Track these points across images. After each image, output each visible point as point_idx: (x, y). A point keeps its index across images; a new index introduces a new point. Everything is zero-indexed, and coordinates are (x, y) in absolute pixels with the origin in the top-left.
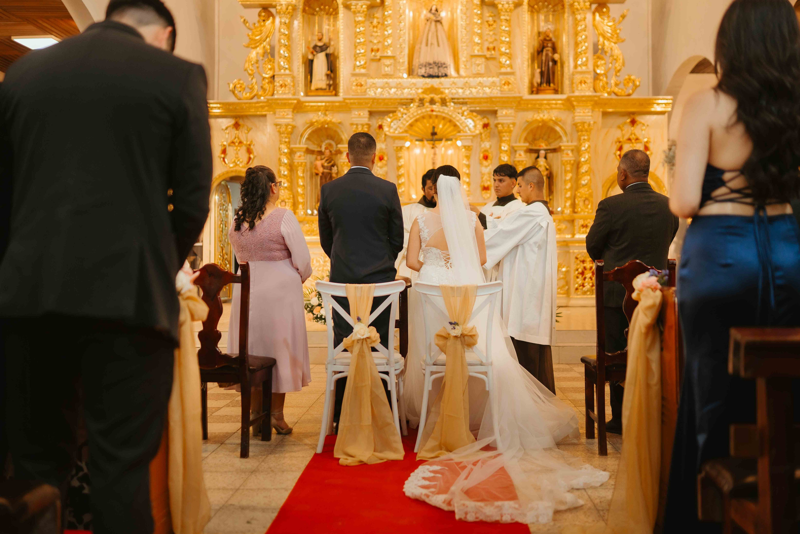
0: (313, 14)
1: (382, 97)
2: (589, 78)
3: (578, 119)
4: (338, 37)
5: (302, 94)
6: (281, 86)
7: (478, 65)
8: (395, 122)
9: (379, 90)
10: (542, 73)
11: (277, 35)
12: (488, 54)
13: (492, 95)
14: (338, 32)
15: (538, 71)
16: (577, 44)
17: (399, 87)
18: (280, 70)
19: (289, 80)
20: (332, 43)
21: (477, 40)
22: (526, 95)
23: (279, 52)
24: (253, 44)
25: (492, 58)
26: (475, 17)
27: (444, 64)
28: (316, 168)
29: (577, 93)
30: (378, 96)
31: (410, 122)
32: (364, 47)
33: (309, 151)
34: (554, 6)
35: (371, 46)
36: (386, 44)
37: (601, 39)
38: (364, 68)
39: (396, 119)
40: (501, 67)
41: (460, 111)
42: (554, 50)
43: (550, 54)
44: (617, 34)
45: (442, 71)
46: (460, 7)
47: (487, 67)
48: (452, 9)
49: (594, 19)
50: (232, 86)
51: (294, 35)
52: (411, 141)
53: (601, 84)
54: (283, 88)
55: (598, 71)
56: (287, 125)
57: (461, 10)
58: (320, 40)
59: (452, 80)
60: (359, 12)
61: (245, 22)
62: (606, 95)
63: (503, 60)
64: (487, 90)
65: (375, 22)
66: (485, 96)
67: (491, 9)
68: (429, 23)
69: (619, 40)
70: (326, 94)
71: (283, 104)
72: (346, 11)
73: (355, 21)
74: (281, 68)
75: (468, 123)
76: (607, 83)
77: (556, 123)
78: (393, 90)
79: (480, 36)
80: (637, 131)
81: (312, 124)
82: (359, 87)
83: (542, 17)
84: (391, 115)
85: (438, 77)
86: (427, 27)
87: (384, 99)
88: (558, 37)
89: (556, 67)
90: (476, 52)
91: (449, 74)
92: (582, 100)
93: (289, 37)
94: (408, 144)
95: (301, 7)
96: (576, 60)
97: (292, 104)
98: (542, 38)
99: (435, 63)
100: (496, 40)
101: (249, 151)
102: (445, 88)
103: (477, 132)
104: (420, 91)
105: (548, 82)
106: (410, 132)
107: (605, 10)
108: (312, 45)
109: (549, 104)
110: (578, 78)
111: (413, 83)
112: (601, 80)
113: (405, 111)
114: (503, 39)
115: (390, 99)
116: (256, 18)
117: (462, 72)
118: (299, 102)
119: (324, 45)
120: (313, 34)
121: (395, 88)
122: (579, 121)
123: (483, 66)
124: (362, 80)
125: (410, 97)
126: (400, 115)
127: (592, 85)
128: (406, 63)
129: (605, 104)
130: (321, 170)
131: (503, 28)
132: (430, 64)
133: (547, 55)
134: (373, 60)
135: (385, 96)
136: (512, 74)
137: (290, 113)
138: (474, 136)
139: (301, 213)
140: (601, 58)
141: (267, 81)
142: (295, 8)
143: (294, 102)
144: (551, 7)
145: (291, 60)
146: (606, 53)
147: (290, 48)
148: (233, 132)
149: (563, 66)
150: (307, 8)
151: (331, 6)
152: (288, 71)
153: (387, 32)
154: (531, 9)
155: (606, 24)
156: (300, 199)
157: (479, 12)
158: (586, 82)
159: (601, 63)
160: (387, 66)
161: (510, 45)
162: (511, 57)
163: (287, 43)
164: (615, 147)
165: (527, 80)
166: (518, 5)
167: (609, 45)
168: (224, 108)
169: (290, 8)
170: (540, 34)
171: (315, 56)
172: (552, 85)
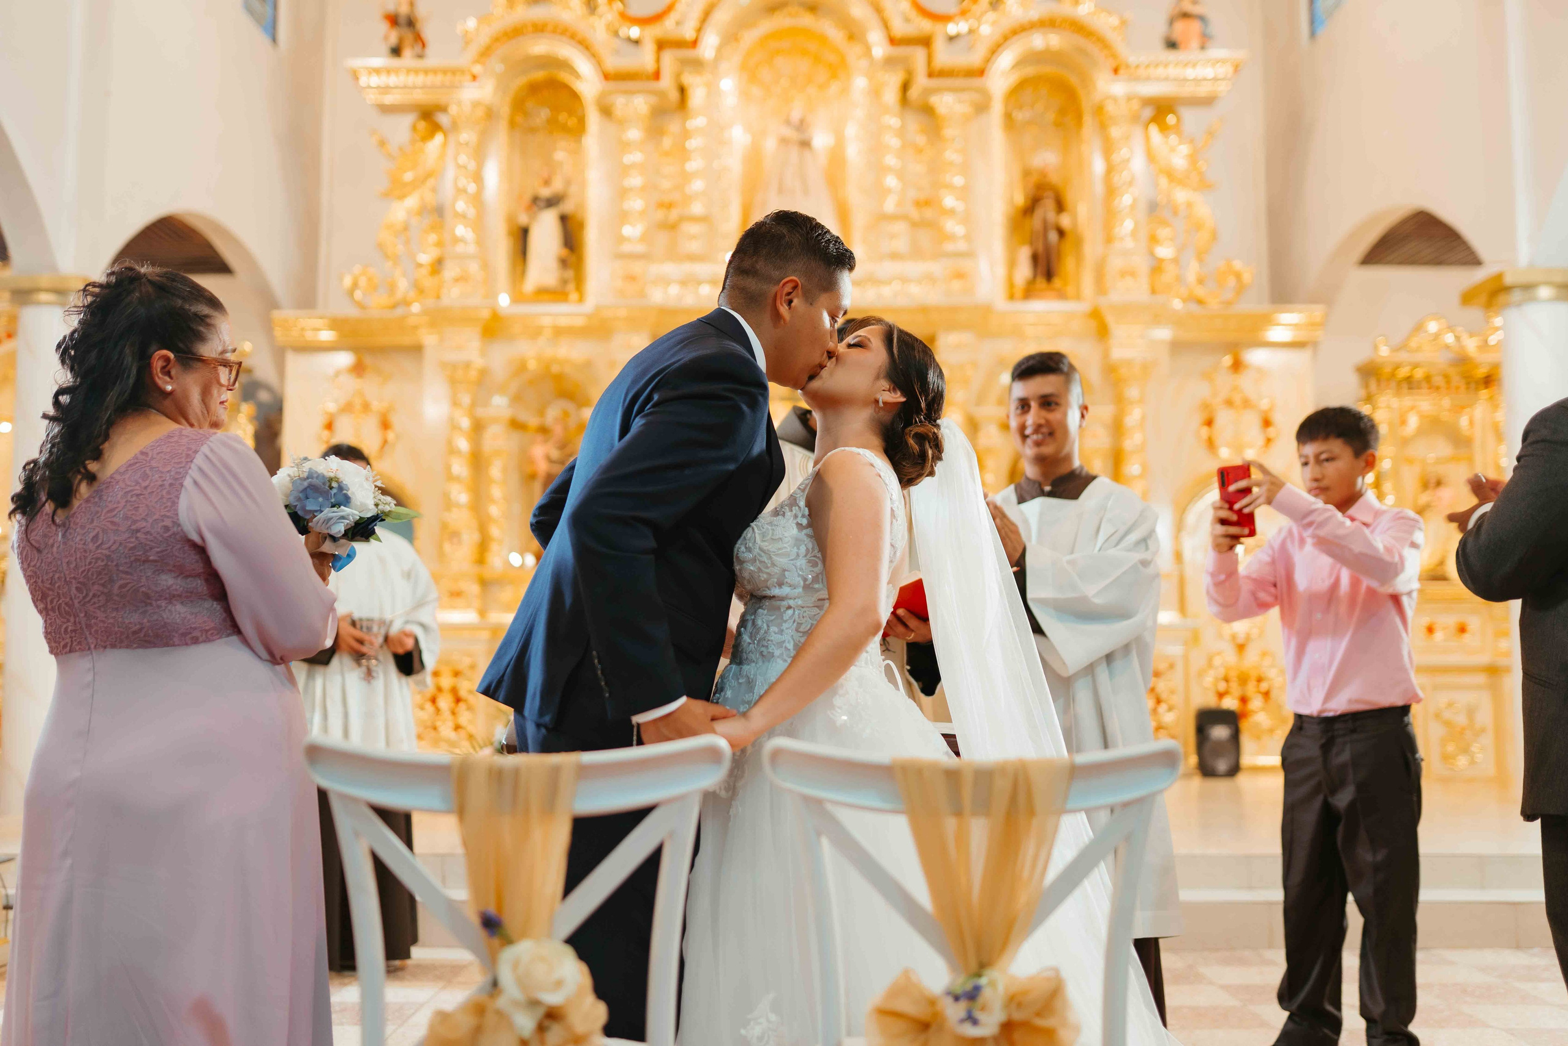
0: (532, 131)
1: (682, 305)
2: (1141, 267)
3: (1118, 353)
4: (585, 178)
5: (504, 298)
6: (457, 280)
7: (894, 237)
9: (674, 289)
10: (1035, 258)
11: (449, 170)
12: (914, 214)
13: (927, 303)
14: (584, 168)
15: (1026, 250)
16: (1111, 191)
18: (455, 245)
19: (474, 267)
21: (891, 181)
22: (1001, 303)
23: (455, 209)
24: (397, 190)
25: (926, 223)
26: (889, 134)
28: (531, 461)
29: (1112, 298)
30: (671, 301)
32: (640, 198)
33: (516, 425)
34: (1059, 113)
35: (657, 195)
36: (689, 190)
37: (1165, 187)
38: (643, 242)
40: (945, 241)
42: (1060, 207)
43: (1051, 215)
44: (1200, 173)
47: (913, 242)
48: (837, 117)
49: (1147, 139)
50: (348, 281)
53: (1167, 279)
54: (461, 284)
55: (1160, 254)
56: (467, 365)
57: (857, 121)
58: (547, 182)
60: (631, 121)
61: (382, 143)
62: (1177, 304)
63: (951, 225)
64: (915, 290)
65: (667, 142)
66: (911, 304)
67: (922, 116)
68: (785, 147)
69: (1204, 185)
71: (461, 318)
72: (603, 121)
73: (623, 140)
74: (457, 240)
76: (1179, 279)
78: (705, 290)
79: (900, 175)
80: (1246, 382)
81: (524, 366)
82: (630, 284)
83: (1034, 137)
86: (781, 156)
87: (684, 309)
88: (1068, 181)
89: (1065, 244)
90: (889, 209)
92: (1127, 310)
93: (476, 176)
95: (505, 110)
96: (1109, 227)
97: (479, 318)
98: (1032, 182)
100: (932, 183)
101: (385, 425)
105: (1050, 275)
107: (1170, 121)
108: (528, 197)
110: (1115, 264)
112: (1166, 273)
114: (951, 181)
116: (406, 134)
118: (498, 314)
119: (555, 194)
120: (530, 171)
121: (709, 283)
122: (1120, 359)
123: (905, 239)
127: (1147, 280)
129: (1177, 322)
130: (542, 467)
131: (950, 157)
133: (1045, 221)
134: (661, 225)
135: (686, 303)
137: (477, 339)
139: (495, 561)
140: (1164, 223)
141: (424, 271)
142: (490, 114)
143: (485, 314)
144: (1051, 116)
145: (479, 224)
146: (1175, 213)
147: (477, 200)
148: (351, 383)
149: (1079, 242)
150: (519, 119)
151: (571, 112)
152: (472, 249)
153: (693, 165)
154: (1008, 117)
155: (1173, 150)
156: (495, 531)
157: (894, 121)
158: (1132, 274)
159: (1163, 233)
160: (693, 237)
161: (964, 193)
162: (967, 219)
163: (472, 188)
164: (1197, 419)
165: (1001, 271)
166: (982, 107)
167: (1181, 196)
168: (331, 329)
169: (480, 112)
170: (1027, 173)
171: (533, 217)
172: (1057, 282)
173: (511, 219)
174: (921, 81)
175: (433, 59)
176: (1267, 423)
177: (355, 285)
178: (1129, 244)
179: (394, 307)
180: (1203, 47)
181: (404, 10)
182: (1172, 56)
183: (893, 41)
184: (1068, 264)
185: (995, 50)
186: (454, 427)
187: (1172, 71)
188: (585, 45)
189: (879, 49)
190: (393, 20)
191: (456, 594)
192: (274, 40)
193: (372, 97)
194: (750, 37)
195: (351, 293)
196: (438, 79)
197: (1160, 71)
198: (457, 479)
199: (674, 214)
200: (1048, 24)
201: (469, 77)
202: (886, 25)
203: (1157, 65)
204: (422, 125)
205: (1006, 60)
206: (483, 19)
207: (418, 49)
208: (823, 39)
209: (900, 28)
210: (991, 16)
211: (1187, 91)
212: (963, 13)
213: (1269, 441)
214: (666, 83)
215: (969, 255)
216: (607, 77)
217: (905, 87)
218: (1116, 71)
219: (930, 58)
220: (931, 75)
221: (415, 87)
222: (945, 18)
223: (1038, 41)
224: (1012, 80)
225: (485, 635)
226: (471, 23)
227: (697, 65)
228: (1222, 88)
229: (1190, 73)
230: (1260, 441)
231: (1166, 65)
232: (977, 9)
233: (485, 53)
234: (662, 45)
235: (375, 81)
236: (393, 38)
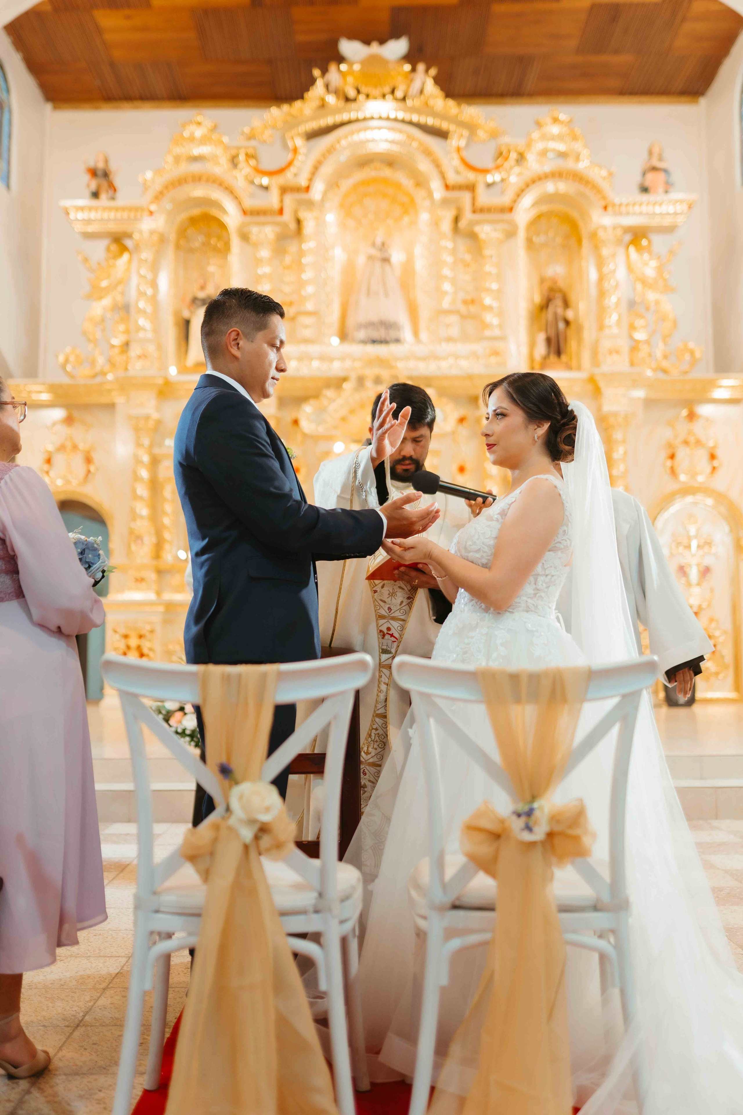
1: (297, 374)
2: (624, 346)
3: (607, 408)
5: (173, 371)
6: (139, 357)
7: (449, 326)
8: (318, 413)
9: (293, 363)
10: (549, 341)
11: (135, 280)
12: (463, 309)
13: (471, 372)
14: (230, 277)
15: (543, 335)
16: (602, 295)
17: (325, 358)
18: (138, 332)
19: (151, 348)
21: (447, 287)
23: (137, 306)
24: (96, 293)
25: (472, 316)
26: (445, 253)
27: (395, 324)
29: (605, 368)
31: (342, 413)
36: (305, 292)
37: (640, 288)
39: (320, 408)
40: (485, 329)
42: (566, 304)
43: (560, 311)
44: (665, 280)
45: (392, 334)
47: (463, 329)
48: (408, 240)
49: (628, 256)
50: (61, 359)
53: (642, 355)
54: (142, 361)
55: (637, 337)
56: (147, 418)
57: (422, 244)
58: (203, 288)
60: (263, 244)
61: (86, 260)
62: (649, 373)
63: (488, 317)
64: (464, 363)
65: (287, 259)
66: (460, 373)
67: (469, 240)
68: (372, 262)
69: (668, 289)
71: (142, 384)
72: (242, 244)
73: (256, 258)
74: (139, 329)
76: (650, 355)
78: (315, 364)
79: (453, 282)
80: (698, 428)
84: (312, 402)
85: (385, 343)
86: (369, 269)
87: (301, 379)
88: (572, 286)
89: (570, 330)
90: (447, 307)
91: (402, 338)
92: (614, 378)
93: (153, 283)
94: (338, 446)
95: (172, 237)
96: (601, 318)
97: (156, 384)
98: (547, 287)
99: (380, 321)
100: (476, 288)
101: (88, 460)
102: (397, 361)
103: (449, 428)
104: (358, 364)
105: (559, 353)
106: (343, 427)
107: (644, 244)
108: (189, 298)
110: (605, 345)
111: (349, 353)
112: (641, 351)
113: (335, 396)
114: (489, 286)
115: (311, 377)
116: (103, 255)
117: (424, 335)
118: (168, 382)
119: (208, 297)
120: (190, 280)
121: (318, 359)
123: (457, 327)
125: (341, 374)
126: (326, 401)
127: (628, 356)
128: (336, 322)
129: (648, 386)
131: (488, 269)
132: (374, 324)
133: (555, 314)
135: (302, 373)
137: (154, 399)
138: (443, 436)
139: (168, 557)
140: (641, 316)
141: (116, 351)
142: (162, 239)
143: (160, 381)
144: (559, 240)
145: (155, 317)
146: (648, 309)
147: (154, 300)
148: (64, 431)
149: (580, 329)
150: (182, 242)
151: (219, 238)
152: (150, 335)
153: (306, 276)
154: (530, 243)
155: (646, 264)
156: (167, 535)
157: (449, 245)
158: (617, 352)
159: (639, 323)
160: (306, 327)
161: (499, 295)
162: (500, 314)
163: (149, 292)
164: (663, 455)
165: (524, 350)
166: (511, 234)
167: (652, 296)
168: (49, 392)
169: (155, 238)
170: (542, 280)
171: (192, 313)
172: (564, 358)
173: (177, 314)
175: (121, 200)
176: (713, 457)
177: (67, 361)
178: (615, 331)
179: (95, 376)
180: (666, 192)
181: (101, 165)
182: (645, 197)
183: (447, 187)
184: (572, 345)
185: (520, 194)
186: (138, 461)
187: (644, 209)
188: (230, 191)
189: (438, 192)
190: (94, 173)
191: (141, 580)
192: (8, 186)
193: (79, 228)
194: (346, 184)
195: (64, 367)
196: (125, 215)
197: (637, 209)
198: (141, 498)
199: (293, 310)
200: (557, 175)
201: (146, 213)
202: (443, 177)
203: (634, 204)
204: (114, 247)
205: (527, 201)
206: (158, 172)
207: (111, 193)
208: (398, 186)
209: (452, 178)
210: (517, 170)
211: (655, 222)
212: (498, 168)
213: (714, 468)
214: (288, 217)
215: (503, 338)
216: (245, 212)
217: (456, 220)
218: (605, 208)
219: (474, 199)
220: (474, 212)
221: (109, 220)
222: (485, 171)
223: (550, 187)
224: (533, 213)
225: (161, 609)
226: (149, 175)
227: (310, 204)
228: (680, 220)
229: (658, 210)
230: (708, 469)
231: (641, 205)
232: (507, 165)
233: (158, 197)
234: (284, 190)
235: (80, 216)
236: (93, 185)
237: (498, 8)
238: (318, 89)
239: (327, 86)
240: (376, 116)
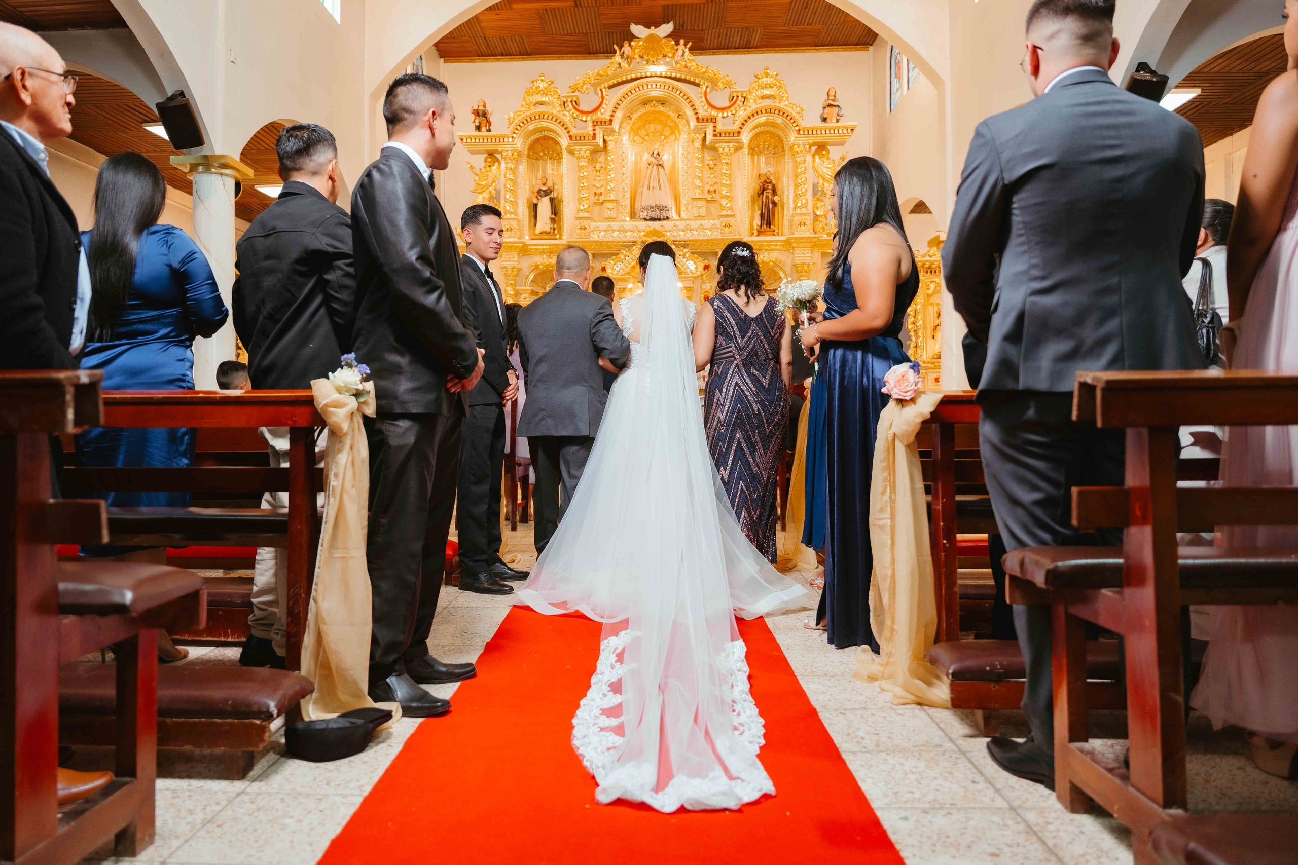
0: (537, 159)
1: (605, 240)
2: (809, 220)
4: (562, 182)
5: (527, 237)
7: (699, 208)
8: (618, 264)
9: (603, 233)
10: (762, 215)
11: (503, 180)
12: (709, 197)
13: (713, 237)
14: (562, 177)
15: (759, 212)
16: (796, 186)
17: (622, 230)
18: (506, 214)
20: (556, 187)
21: (698, 183)
23: (505, 196)
24: (479, 189)
25: (713, 201)
26: (697, 161)
27: (666, 207)
29: (796, 235)
30: (601, 239)
31: (633, 264)
32: (587, 192)
34: (774, 148)
35: (594, 190)
36: (609, 187)
37: (821, 181)
38: (588, 212)
39: (619, 261)
40: (722, 210)
41: (681, 253)
42: (774, 192)
43: (770, 197)
45: (664, 214)
46: (681, 151)
47: (708, 210)
48: (674, 152)
49: (814, 161)
51: (519, 180)
52: (634, 283)
53: (821, 225)
54: (509, 232)
55: (818, 213)
56: (513, 268)
57: (682, 153)
58: (544, 184)
59: (674, 222)
60: (582, 157)
61: (472, 168)
63: (724, 202)
65: (598, 166)
66: (706, 238)
67: (712, 152)
68: (651, 166)
70: (550, 237)
71: (511, 247)
72: (570, 156)
73: (579, 165)
75: (690, 265)
77: (776, 264)
78: (616, 233)
79: (701, 179)
81: (537, 267)
82: (583, 231)
83: (762, 159)
84: (614, 257)
85: (660, 220)
86: (649, 171)
87: (607, 242)
88: (778, 179)
89: (776, 209)
90: (697, 196)
91: (670, 217)
92: (801, 241)
93: (514, 182)
94: (630, 286)
95: (526, 152)
96: (795, 202)
97: (518, 247)
98: (762, 180)
99: (656, 206)
100: (716, 183)
102: (666, 231)
103: (698, 273)
104: (642, 233)
105: (769, 224)
106: (632, 274)
107: (824, 152)
108: (536, 190)
109: (769, 246)
110: (797, 219)
111: (635, 226)
112: (820, 221)
113: (628, 254)
114: (724, 182)
115: (613, 242)
116: (482, 164)
117: (683, 215)
118: (525, 245)
119: (548, 189)
120: (537, 179)
121: (618, 231)
122: (799, 262)
123: (704, 209)
124: (585, 223)
125: (632, 240)
126: (622, 257)
127: (811, 226)
128: (629, 206)
129: (825, 245)
131: (724, 171)
132: (652, 207)
133: (767, 197)
134: (595, 203)
135: (608, 239)
136: (733, 216)
137: (516, 256)
138: (695, 278)
140: (820, 200)
142: (520, 154)
143: (520, 246)
144: (771, 150)
145: (516, 204)
146: (826, 195)
150: (532, 155)
151: (555, 151)
152: (513, 215)
153: (610, 176)
154: (752, 151)
155: (824, 166)
157: (700, 156)
158: (805, 224)
159: (820, 204)
160: (610, 209)
161: (730, 187)
162: (732, 200)
165: (747, 223)
166: (739, 148)
169: (516, 153)
170: (760, 176)
171: (539, 200)
172: (772, 227)
174: (709, 137)
178: (804, 209)
180: (837, 121)
181: (481, 108)
182: (824, 124)
183: (698, 119)
185: (744, 123)
187: (824, 132)
188: (562, 124)
189: (693, 123)
190: (477, 113)
193: (468, 148)
194: (635, 116)
197: (819, 132)
199: (602, 198)
200: (768, 110)
201: (510, 140)
202: (696, 113)
203: (817, 129)
204: (489, 159)
205: (749, 128)
206: (517, 112)
207: (488, 127)
208: (669, 116)
209: (701, 113)
210: (743, 108)
214: (598, 140)
216: (571, 137)
217: (704, 140)
218: (798, 131)
219: (715, 128)
220: (715, 136)
221: (487, 143)
222: (722, 109)
224: (752, 135)
226: (511, 115)
227: (613, 131)
228: (847, 138)
229: (832, 132)
232: (736, 105)
233: (517, 128)
234: (595, 124)
235: (470, 142)
236: (477, 121)
237: (730, 4)
238: (617, 58)
239: (622, 56)
240: (653, 74)
